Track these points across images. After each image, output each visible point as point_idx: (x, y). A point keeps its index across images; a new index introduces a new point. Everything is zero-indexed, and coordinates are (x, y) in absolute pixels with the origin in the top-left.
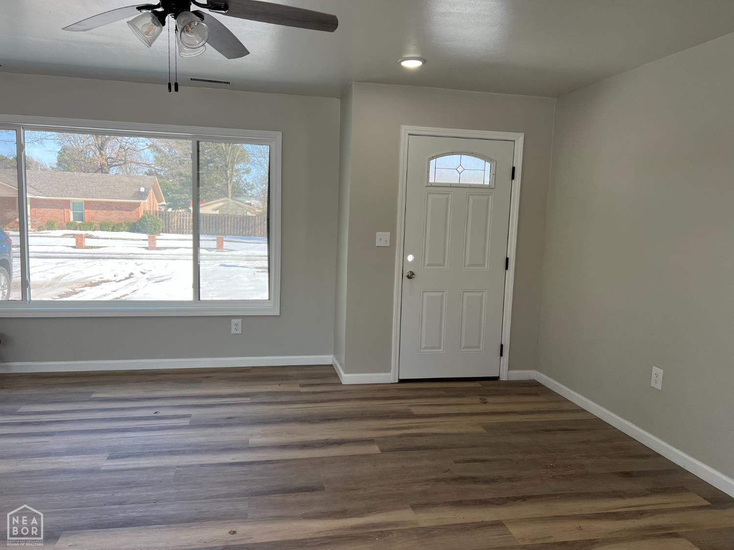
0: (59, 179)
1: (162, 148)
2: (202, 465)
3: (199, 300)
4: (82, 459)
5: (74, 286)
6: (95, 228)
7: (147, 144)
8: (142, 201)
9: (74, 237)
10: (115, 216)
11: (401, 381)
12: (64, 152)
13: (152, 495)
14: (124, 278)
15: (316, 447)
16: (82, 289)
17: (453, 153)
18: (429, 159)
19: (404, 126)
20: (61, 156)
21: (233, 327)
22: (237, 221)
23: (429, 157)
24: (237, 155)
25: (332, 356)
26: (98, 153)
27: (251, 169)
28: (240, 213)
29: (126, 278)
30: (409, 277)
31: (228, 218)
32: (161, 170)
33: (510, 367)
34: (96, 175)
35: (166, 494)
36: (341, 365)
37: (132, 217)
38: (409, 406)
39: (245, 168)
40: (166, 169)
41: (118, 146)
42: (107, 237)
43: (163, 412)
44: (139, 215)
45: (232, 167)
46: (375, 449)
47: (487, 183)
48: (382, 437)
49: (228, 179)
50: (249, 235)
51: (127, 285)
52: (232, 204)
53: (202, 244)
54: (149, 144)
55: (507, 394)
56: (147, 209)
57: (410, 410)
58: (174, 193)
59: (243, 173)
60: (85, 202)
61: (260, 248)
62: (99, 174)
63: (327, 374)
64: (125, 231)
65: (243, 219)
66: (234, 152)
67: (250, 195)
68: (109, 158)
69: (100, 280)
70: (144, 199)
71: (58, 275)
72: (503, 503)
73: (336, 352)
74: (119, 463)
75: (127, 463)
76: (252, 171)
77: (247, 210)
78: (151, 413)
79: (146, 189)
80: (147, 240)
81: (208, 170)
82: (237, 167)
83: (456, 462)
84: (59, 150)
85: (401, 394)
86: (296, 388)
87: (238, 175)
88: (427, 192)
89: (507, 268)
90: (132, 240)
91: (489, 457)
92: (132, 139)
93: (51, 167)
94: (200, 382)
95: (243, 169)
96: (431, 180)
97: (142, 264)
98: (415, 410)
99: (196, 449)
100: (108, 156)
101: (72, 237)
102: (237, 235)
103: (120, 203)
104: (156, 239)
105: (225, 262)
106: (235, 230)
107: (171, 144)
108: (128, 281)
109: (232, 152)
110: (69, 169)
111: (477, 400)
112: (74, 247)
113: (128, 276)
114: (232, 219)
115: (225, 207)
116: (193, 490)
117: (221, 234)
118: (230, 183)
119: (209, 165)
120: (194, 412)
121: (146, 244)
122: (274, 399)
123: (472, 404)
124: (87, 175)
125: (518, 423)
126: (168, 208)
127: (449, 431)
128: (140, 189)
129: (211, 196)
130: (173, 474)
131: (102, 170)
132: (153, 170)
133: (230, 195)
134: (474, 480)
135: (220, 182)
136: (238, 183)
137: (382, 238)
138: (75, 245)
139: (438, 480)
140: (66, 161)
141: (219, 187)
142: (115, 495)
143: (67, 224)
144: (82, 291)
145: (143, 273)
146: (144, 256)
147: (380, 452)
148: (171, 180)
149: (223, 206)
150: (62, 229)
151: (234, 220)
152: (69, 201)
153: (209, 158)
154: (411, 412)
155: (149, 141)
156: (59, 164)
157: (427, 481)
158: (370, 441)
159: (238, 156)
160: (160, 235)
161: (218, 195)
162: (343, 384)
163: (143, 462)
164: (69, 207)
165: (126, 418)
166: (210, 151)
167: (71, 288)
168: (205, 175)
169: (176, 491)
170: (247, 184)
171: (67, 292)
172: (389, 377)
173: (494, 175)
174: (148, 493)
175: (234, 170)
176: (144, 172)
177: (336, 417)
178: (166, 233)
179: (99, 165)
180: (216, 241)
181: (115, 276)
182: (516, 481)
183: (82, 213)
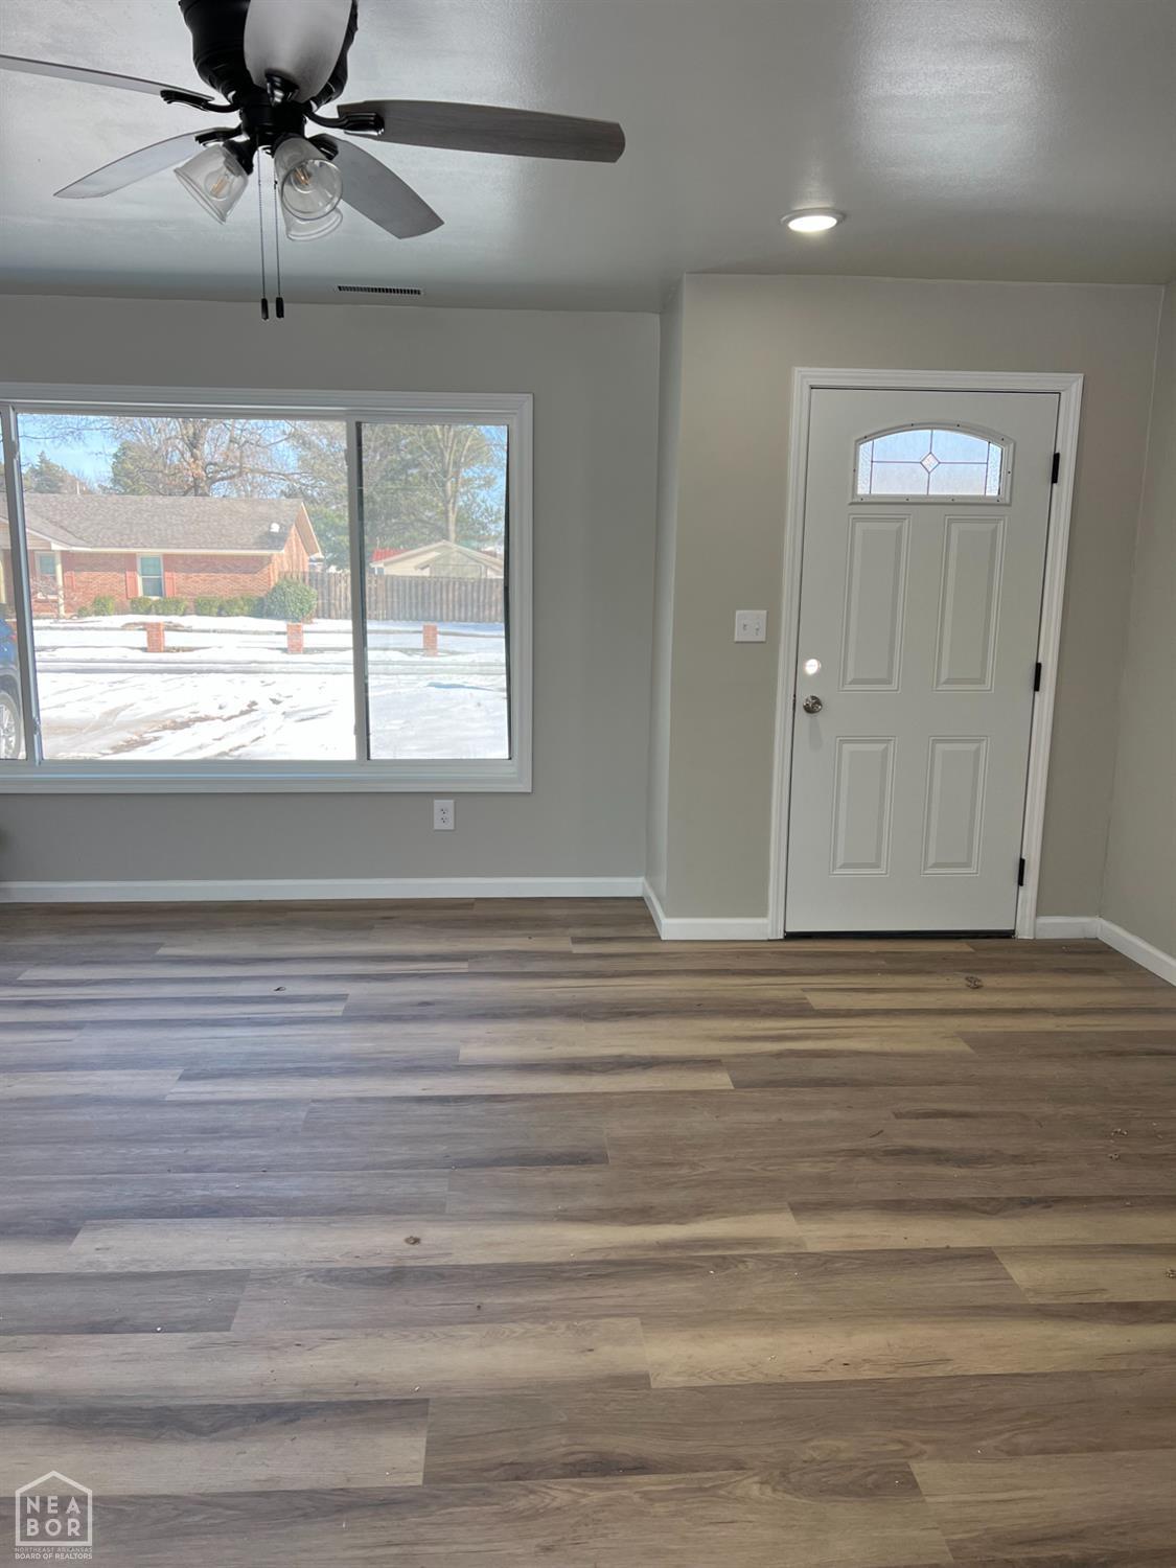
0: (116, 511)
1: (314, 438)
2: (361, 1100)
3: (368, 759)
4: (129, 1078)
5: (143, 728)
6: (185, 610)
7: (284, 433)
8: (275, 552)
9: (144, 629)
10: (223, 585)
11: (791, 936)
12: (124, 454)
13: (262, 1156)
14: (237, 713)
15: (595, 1071)
16: (156, 734)
17: (912, 427)
18: (857, 441)
19: (800, 369)
20: (119, 462)
21: (437, 815)
22: (466, 590)
23: (858, 437)
24: (467, 447)
25: (641, 880)
26: (188, 455)
27: (495, 478)
28: (472, 575)
29: (243, 713)
30: (809, 710)
31: (447, 585)
32: (313, 486)
33: (1040, 911)
34: (183, 500)
35: (287, 1155)
36: (659, 899)
37: (256, 585)
38: (804, 990)
39: (483, 475)
40: (324, 484)
41: (227, 437)
42: (206, 628)
43: (291, 989)
44: (270, 581)
45: (457, 473)
46: (721, 1080)
47: (993, 492)
48: (738, 1056)
49: (448, 502)
50: (490, 620)
51: (243, 727)
52: (455, 554)
53: (371, 640)
54: (287, 432)
55: (1030, 969)
56: (286, 568)
57: (805, 999)
58: (340, 534)
59: (479, 487)
60: (166, 557)
61: (488, 648)
62: (191, 498)
63: (633, 916)
64: (243, 615)
65: (479, 587)
66: (459, 442)
67: (493, 534)
68: (211, 464)
69: (193, 716)
70: (278, 548)
71: (112, 707)
72: (999, 1211)
73: (650, 871)
74: (202, 1089)
75: (217, 1088)
76: (497, 480)
77: (487, 567)
78: (268, 989)
79: (281, 526)
80: (284, 633)
81: (407, 481)
82: (466, 473)
83: (898, 1116)
84: (114, 450)
85: (786, 965)
86: (564, 945)
87: (468, 491)
88: (852, 517)
89: (1037, 688)
90: (256, 633)
91: (976, 1108)
92: (253, 422)
93: (100, 486)
94: (371, 928)
95: (480, 478)
96: (862, 490)
97: (274, 683)
98: (817, 1000)
99: (353, 1067)
100: (208, 460)
101: (140, 630)
102: (466, 620)
103: (232, 557)
104: (303, 632)
105: (440, 679)
106: (463, 609)
107: (331, 430)
108: (246, 718)
109: (456, 441)
110: (134, 490)
111: (959, 981)
112: (145, 650)
113: (245, 708)
114: (457, 586)
115: (441, 562)
116: (339, 1150)
117: (435, 619)
118: (454, 507)
119: (410, 472)
120: (355, 990)
121: (283, 641)
122: (518, 966)
123: (949, 990)
124: (168, 500)
125: (1049, 1033)
126: (329, 566)
127: (887, 1047)
128: (270, 528)
129: (415, 539)
130: (303, 1115)
131: (196, 488)
132: (298, 486)
133: (453, 536)
134: (938, 1156)
135: (433, 506)
136: (470, 508)
137: (748, 624)
138: (146, 645)
139: (856, 1154)
140: (130, 475)
141: (430, 518)
142: (189, 1153)
143: (133, 602)
144: (156, 739)
145: (275, 702)
146: (276, 667)
147: (732, 1088)
148: (334, 507)
149: (438, 558)
150: (124, 612)
151: (460, 588)
152: (133, 556)
153: (409, 456)
154: (808, 1003)
155: (286, 426)
156: (115, 481)
157: (830, 1153)
158: (711, 1063)
159: (469, 450)
160: (312, 623)
161: (429, 535)
162: (663, 938)
163: (247, 1089)
164: (134, 569)
165: (219, 998)
166: (410, 442)
167: (136, 733)
168: (400, 494)
169: (307, 1150)
170: (487, 510)
171: (128, 742)
172: (764, 927)
173: (1010, 473)
174: (253, 1152)
175: (460, 480)
176: (279, 491)
177: (643, 1009)
178: (324, 617)
179: (191, 479)
180: (422, 635)
181: (221, 708)
182: (1033, 1163)
183: (160, 579)
